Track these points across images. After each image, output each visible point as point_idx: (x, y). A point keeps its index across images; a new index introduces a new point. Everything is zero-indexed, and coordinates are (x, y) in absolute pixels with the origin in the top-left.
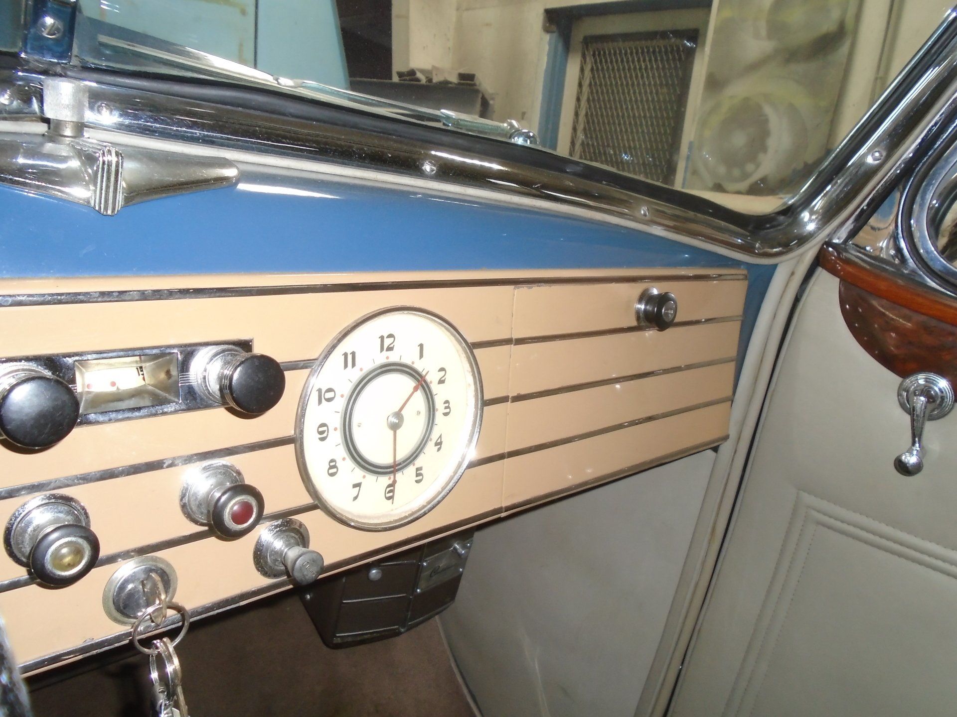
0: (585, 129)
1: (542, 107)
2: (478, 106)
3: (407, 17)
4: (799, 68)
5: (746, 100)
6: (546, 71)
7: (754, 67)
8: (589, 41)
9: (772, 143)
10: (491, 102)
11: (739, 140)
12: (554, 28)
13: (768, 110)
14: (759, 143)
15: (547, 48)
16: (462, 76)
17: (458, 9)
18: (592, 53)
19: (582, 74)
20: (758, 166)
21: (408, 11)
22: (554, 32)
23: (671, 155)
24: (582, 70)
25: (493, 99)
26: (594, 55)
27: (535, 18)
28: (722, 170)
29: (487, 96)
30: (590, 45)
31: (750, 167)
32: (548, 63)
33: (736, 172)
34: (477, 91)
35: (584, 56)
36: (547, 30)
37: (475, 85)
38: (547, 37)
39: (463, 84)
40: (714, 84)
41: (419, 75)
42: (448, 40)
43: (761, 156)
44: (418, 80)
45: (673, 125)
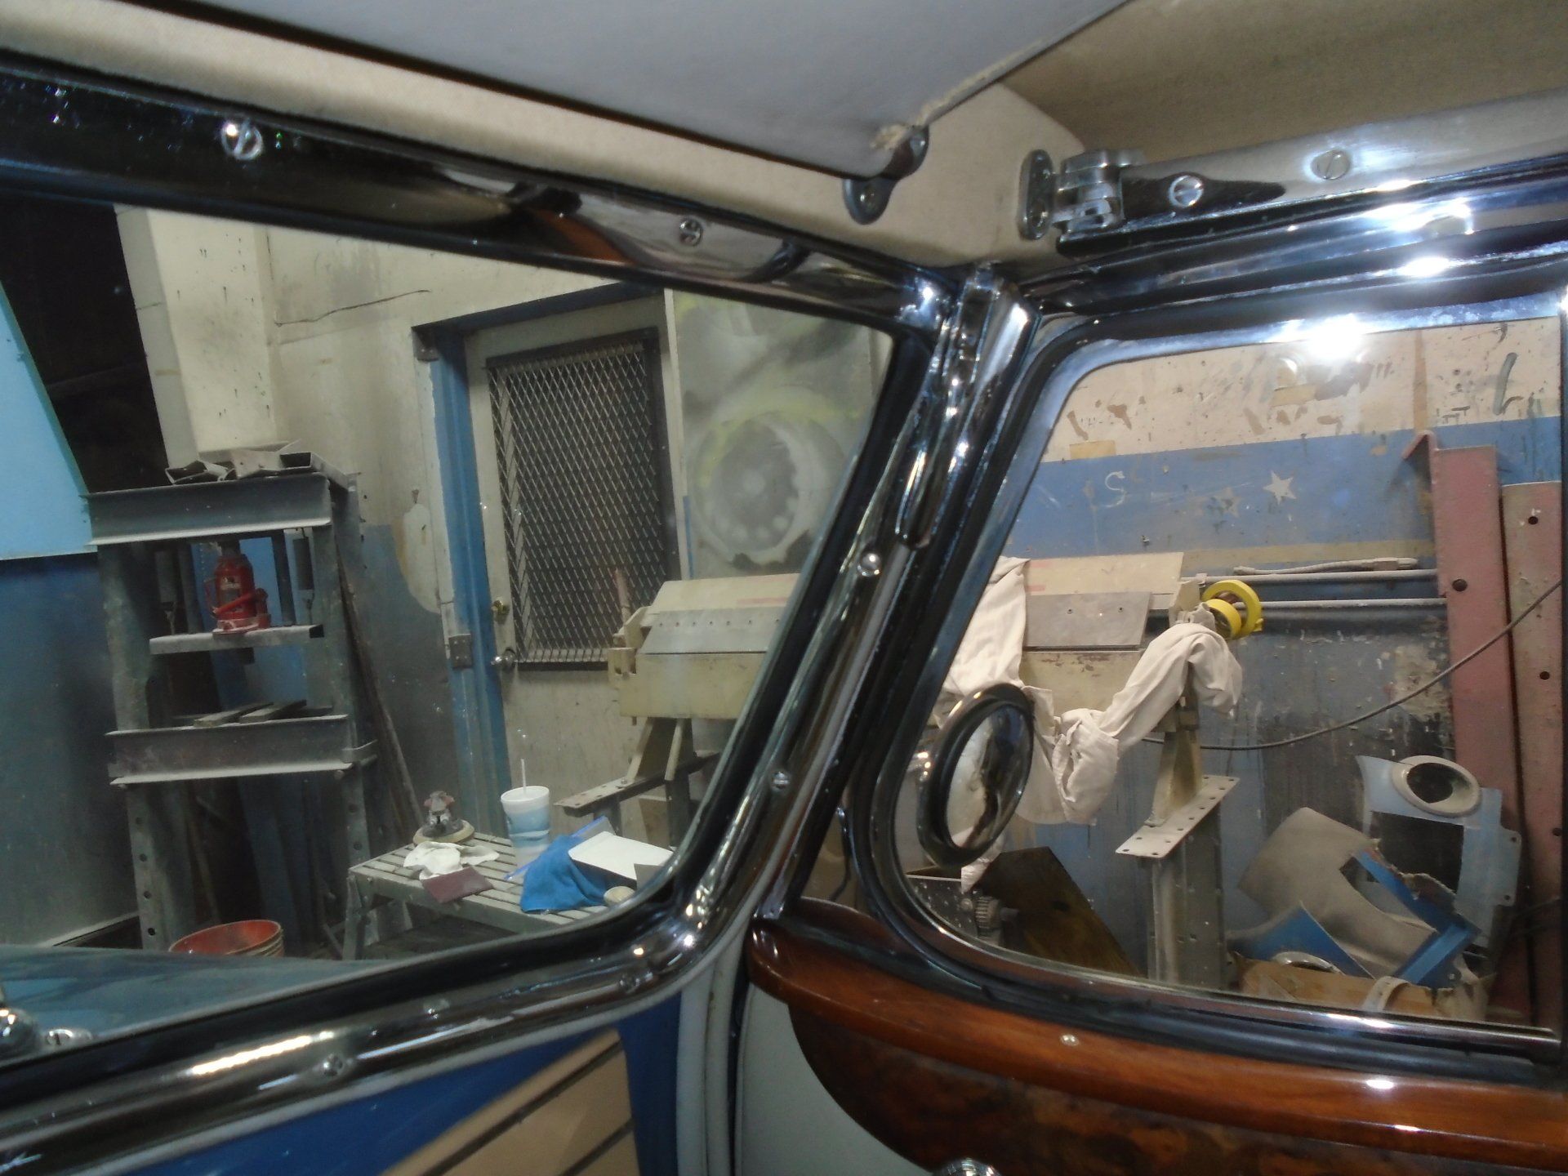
0: (521, 501)
1: (443, 478)
2: (327, 501)
3: (177, 373)
4: (809, 368)
5: (749, 423)
6: (437, 420)
7: (747, 375)
8: (495, 366)
9: (801, 480)
10: (351, 489)
11: (754, 484)
12: (433, 353)
13: (783, 435)
14: (783, 485)
15: (430, 385)
16: (287, 460)
17: (269, 344)
18: (504, 382)
19: (496, 415)
20: (791, 519)
21: (176, 361)
22: (435, 360)
23: (662, 518)
24: (495, 411)
25: (354, 483)
26: (509, 385)
27: (401, 344)
28: (741, 533)
29: (341, 482)
30: (498, 372)
31: (780, 523)
32: (437, 407)
33: (763, 534)
34: (321, 479)
35: (493, 388)
36: (423, 358)
37: (313, 470)
38: (427, 368)
39: (291, 472)
40: (696, 407)
41: (211, 468)
42: (263, 394)
43: (791, 504)
44: (213, 477)
45: (654, 474)
